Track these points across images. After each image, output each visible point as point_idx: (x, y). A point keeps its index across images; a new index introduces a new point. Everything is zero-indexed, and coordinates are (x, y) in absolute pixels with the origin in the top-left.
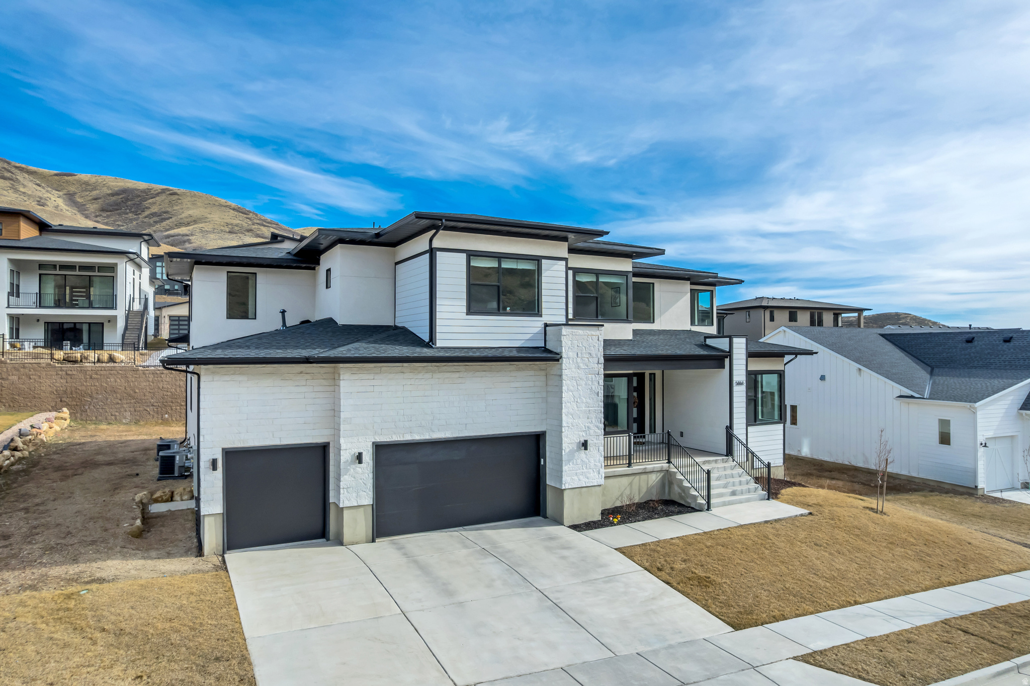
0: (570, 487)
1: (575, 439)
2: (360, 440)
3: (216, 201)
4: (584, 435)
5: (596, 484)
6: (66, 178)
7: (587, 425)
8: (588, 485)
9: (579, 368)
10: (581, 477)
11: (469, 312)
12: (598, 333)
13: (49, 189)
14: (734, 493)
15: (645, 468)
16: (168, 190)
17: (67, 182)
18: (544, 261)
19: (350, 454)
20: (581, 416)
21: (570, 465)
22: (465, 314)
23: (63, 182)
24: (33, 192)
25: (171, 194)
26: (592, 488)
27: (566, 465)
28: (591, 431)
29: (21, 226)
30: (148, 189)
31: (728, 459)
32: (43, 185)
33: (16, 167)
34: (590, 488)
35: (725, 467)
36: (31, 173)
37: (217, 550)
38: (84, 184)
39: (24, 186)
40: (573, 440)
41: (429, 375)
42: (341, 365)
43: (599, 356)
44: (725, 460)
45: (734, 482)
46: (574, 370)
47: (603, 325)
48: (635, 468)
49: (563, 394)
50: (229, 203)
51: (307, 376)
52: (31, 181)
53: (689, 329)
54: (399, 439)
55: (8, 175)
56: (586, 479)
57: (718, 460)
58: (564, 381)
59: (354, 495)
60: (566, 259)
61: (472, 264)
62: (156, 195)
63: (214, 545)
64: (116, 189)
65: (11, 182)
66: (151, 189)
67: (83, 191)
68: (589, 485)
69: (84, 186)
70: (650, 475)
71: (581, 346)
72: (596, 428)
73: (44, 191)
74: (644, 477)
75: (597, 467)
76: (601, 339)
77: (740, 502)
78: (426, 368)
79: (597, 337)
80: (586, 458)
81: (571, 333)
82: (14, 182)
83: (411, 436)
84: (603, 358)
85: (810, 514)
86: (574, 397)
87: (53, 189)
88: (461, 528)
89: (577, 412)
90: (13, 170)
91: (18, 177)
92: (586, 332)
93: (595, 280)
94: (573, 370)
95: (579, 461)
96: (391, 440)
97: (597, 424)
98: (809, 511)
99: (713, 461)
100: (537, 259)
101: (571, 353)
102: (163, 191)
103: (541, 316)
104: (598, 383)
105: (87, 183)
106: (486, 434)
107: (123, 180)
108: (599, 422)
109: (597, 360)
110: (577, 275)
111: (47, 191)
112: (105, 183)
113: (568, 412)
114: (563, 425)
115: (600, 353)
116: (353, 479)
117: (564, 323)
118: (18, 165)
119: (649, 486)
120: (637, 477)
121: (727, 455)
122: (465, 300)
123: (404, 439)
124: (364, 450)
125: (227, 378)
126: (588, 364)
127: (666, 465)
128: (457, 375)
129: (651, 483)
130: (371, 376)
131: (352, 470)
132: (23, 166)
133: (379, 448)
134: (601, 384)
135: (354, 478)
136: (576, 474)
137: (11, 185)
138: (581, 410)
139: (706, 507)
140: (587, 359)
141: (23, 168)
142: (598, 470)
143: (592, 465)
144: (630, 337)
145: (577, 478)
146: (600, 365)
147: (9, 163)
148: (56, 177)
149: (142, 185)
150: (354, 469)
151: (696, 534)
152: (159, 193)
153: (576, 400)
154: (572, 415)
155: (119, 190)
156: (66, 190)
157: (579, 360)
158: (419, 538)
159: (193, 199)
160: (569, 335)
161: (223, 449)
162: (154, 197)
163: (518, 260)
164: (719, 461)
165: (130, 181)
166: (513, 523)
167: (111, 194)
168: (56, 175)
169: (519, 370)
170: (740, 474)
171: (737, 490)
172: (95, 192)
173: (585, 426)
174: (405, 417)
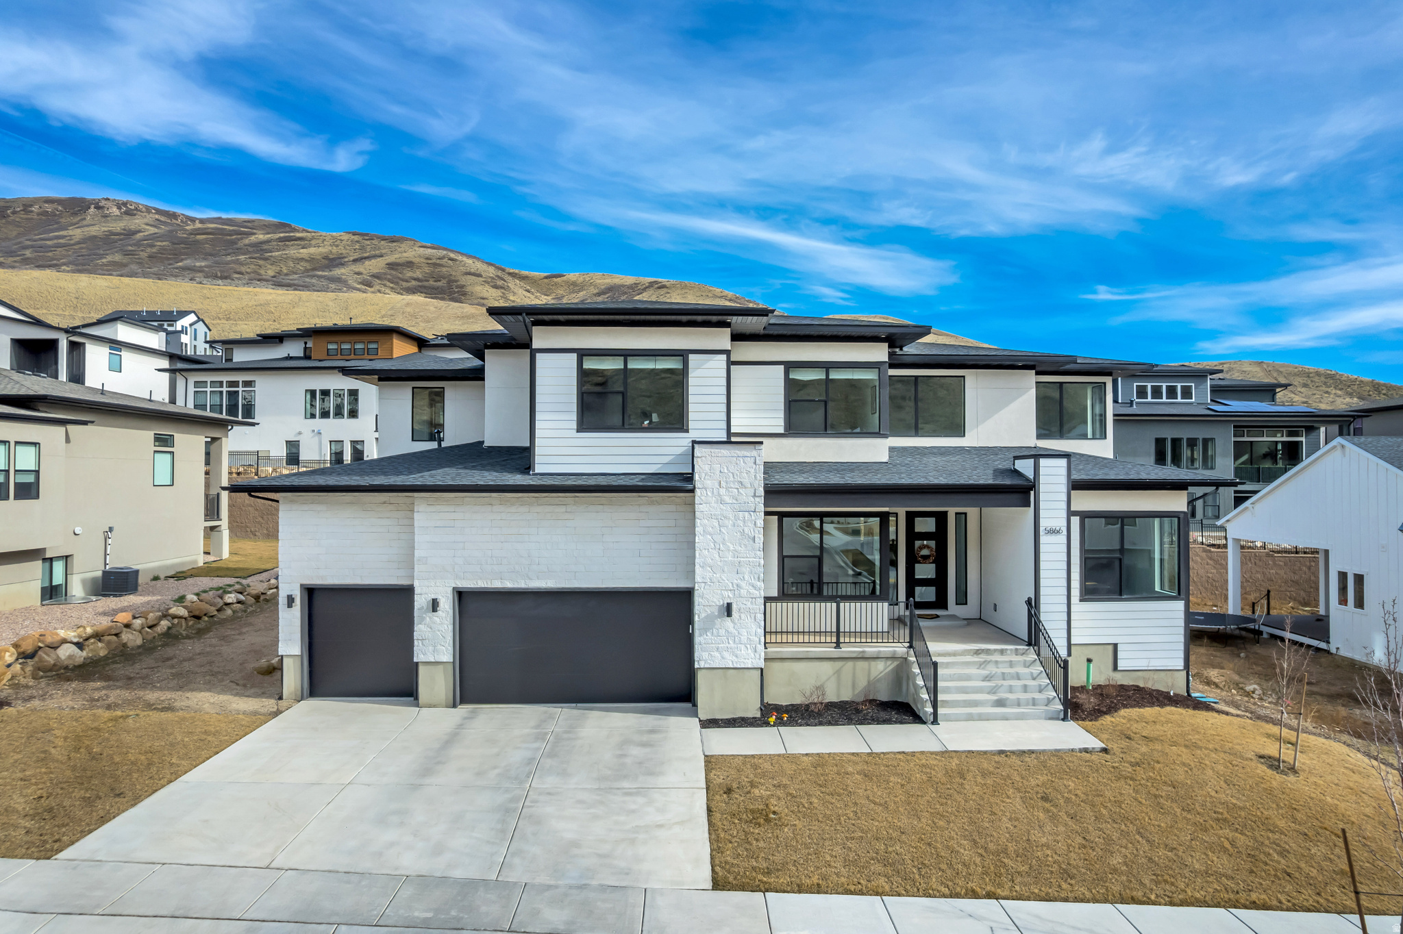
0: (707, 666)
1: (715, 600)
2: (438, 584)
3: (710, 291)
4: (731, 596)
5: (750, 666)
6: (555, 280)
7: (736, 581)
8: (735, 666)
9: (722, 502)
10: (726, 654)
11: (581, 428)
12: (754, 453)
13: (538, 294)
14: (1000, 703)
15: (863, 652)
16: (656, 282)
17: (556, 284)
18: (691, 357)
19: (426, 599)
20: (726, 569)
21: (707, 635)
22: (575, 431)
23: (552, 285)
24: (522, 300)
25: (659, 288)
26: (745, 671)
27: (701, 635)
28: (742, 591)
29: (394, 343)
30: (635, 284)
31: (1028, 649)
32: (533, 290)
33: (510, 274)
34: (741, 671)
35: (1011, 661)
36: (523, 278)
37: (296, 695)
38: (572, 284)
39: (514, 294)
40: (713, 602)
41: (525, 509)
42: (416, 494)
43: (756, 486)
44: (1022, 652)
45: (1011, 686)
46: (716, 505)
47: (761, 443)
48: (846, 650)
49: (697, 538)
50: (726, 292)
51: (391, 507)
52: (521, 287)
53: (1033, 446)
54: (486, 586)
55: (500, 283)
56: (734, 658)
57: (1007, 649)
58: (697, 520)
59: (431, 648)
60: (727, 352)
61: (585, 366)
62: (643, 290)
63: (292, 689)
64: (603, 287)
65: (503, 291)
66: (638, 284)
67: (570, 293)
68: (739, 667)
69: (572, 287)
70: (873, 663)
71: (726, 471)
72: (751, 587)
73: (532, 297)
74: (861, 665)
75: (752, 643)
76: (760, 462)
77: (1005, 718)
78: (522, 499)
79: (753, 459)
80: (734, 627)
81: (710, 453)
82: (505, 290)
83: (501, 582)
84: (762, 489)
85: (1105, 750)
86: (715, 542)
87: (542, 294)
88: (574, 705)
89: (719, 563)
90: (506, 277)
91: (509, 285)
92: (735, 453)
93: (824, 377)
94: (713, 505)
95: (722, 632)
96: (476, 586)
97: (753, 581)
98: (1104, 746)
99: (995, 650)
100: (683, 354)
101: (709, 482)
102: (651, 284)
103: (687, 431)
104: (755, 524)
105: (574, 284)
106: (604, 586)
107: (611, 276)
108: (757, 579)
109: (753, 491)
110: (792, 371)
111: (536, 297)
112: (592, 281)
113: (704, 563)
114: (696, 581)
115: (757, 482)
116: (429, 629)
117: (725, 440)
118: (511, 271)
119: (872, 679)
120: (850, 664)
121: (1029, 644)
122: (576, 413)
123: (493, 586)
124: (443, 597)
125: (305, 507)
126: (738, 497)
127: (901, 649)
128: (563, 509)
129: (874, 674)
130: (452, 508)
131: (428, 619)
132: (517, 271)
133: (461, 595)
134: (759, 525)
135: (431, 628)
136: (718, 649)
137: (502, 295)
138: (726, 561)
139: (932, 718)
140: (736, 490)
141: (516, 274)
142: (754, 646)
143: (744, 639)
144: (885, 458)
145: (719, 655)
146: (757, 499)
147: (503, 270)
148: (546, 280)
149: (629, 280)
150: (430, 618)
151: (853, 754)
152: (647, 287)
153: (718, 546)
154: (711, 567)
155: (606, 289)
156: (555, 294)
157: (723, 491)
158: (508, 710)
159: (684, 291)
160: (705, 457)
161: (301, 585)
162: (641, 293)
163: (657, 358)
164: (1009, 652)
165: (618, 275)
166: (644, 707)
167: (598, 293)
168: (546, 277)
169: (652, 503)
170: (1035, 675)
171: (1007, 699)
172: (582, 293)
173: (732, 583)
174: (494, 559)
